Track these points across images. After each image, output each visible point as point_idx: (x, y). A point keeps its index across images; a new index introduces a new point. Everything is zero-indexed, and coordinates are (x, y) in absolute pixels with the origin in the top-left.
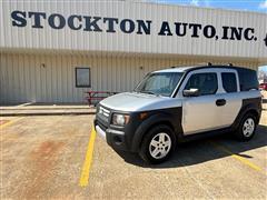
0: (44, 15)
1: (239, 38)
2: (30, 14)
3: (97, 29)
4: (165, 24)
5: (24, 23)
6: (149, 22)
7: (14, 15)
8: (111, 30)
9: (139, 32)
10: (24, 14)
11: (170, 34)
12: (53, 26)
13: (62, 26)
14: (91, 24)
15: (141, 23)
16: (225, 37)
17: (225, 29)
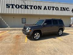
0: (14, 5)
1: (65, 10)
2: (11, 5)
3: (28, 8)
4: (45, 7)
5: (9, 7)
6: (41, 6)
7: (7, 5)
8: (31, 8)
9: (39, 9)
10: (9, 5)
11: (46, 9)
12: (17, 8)
13: (19, 8)
14: (26, 7)
15: (39, 6)
16: (61, 10)
17: (61, 8)
